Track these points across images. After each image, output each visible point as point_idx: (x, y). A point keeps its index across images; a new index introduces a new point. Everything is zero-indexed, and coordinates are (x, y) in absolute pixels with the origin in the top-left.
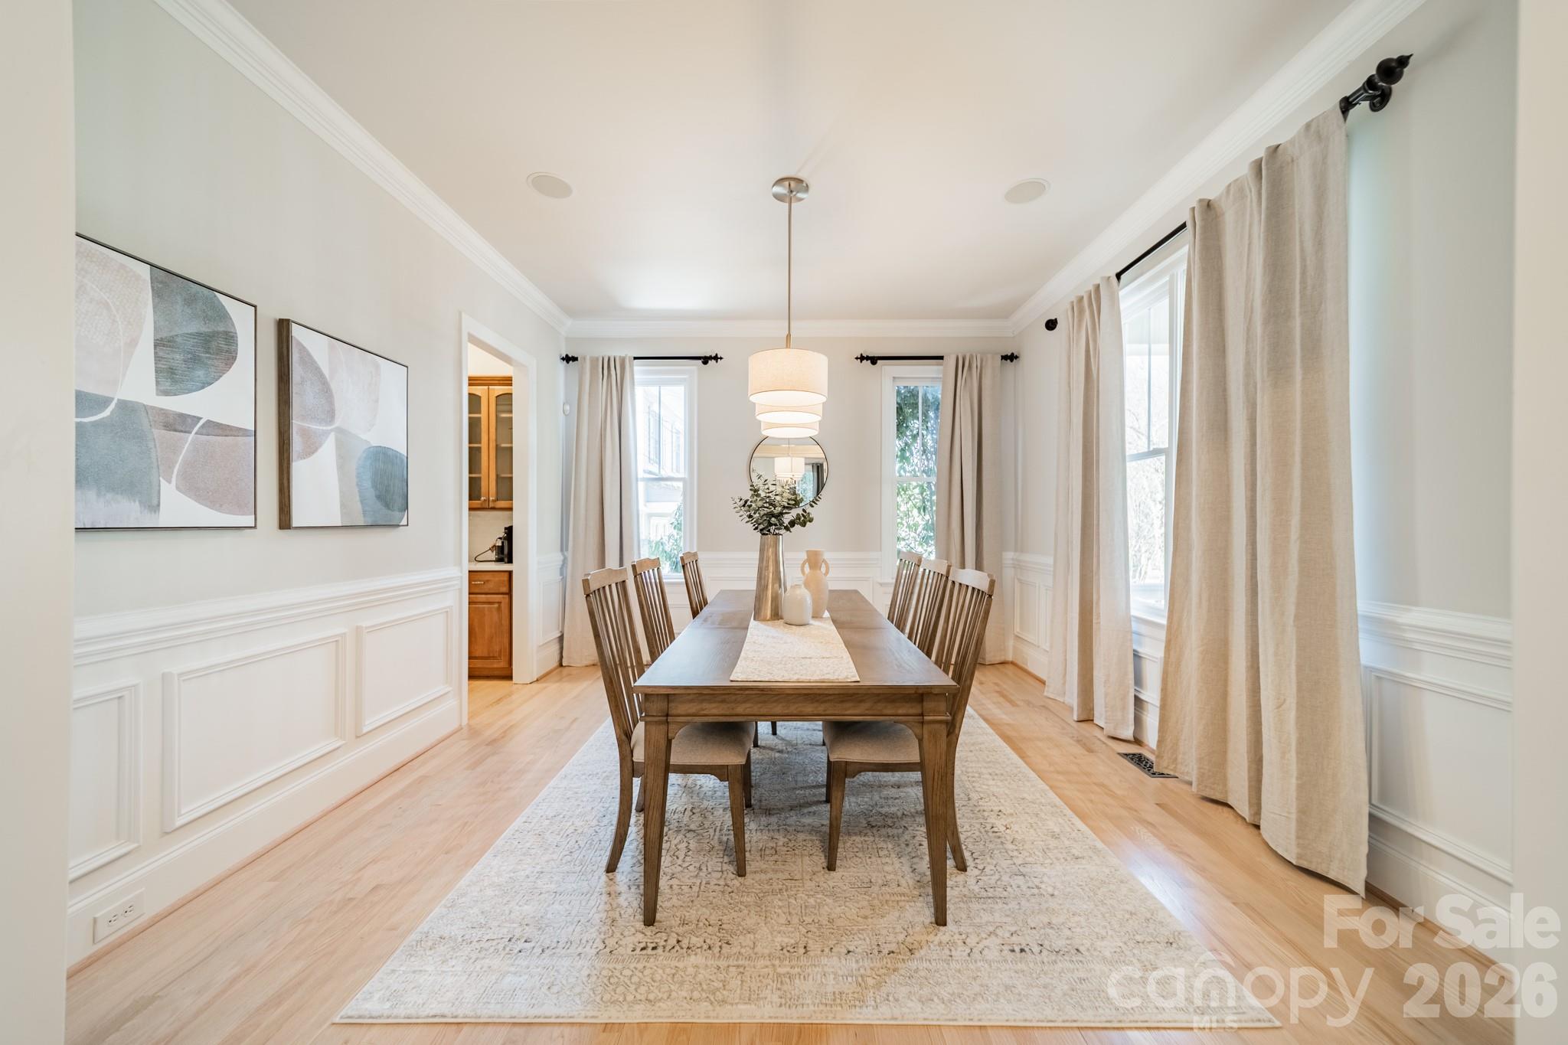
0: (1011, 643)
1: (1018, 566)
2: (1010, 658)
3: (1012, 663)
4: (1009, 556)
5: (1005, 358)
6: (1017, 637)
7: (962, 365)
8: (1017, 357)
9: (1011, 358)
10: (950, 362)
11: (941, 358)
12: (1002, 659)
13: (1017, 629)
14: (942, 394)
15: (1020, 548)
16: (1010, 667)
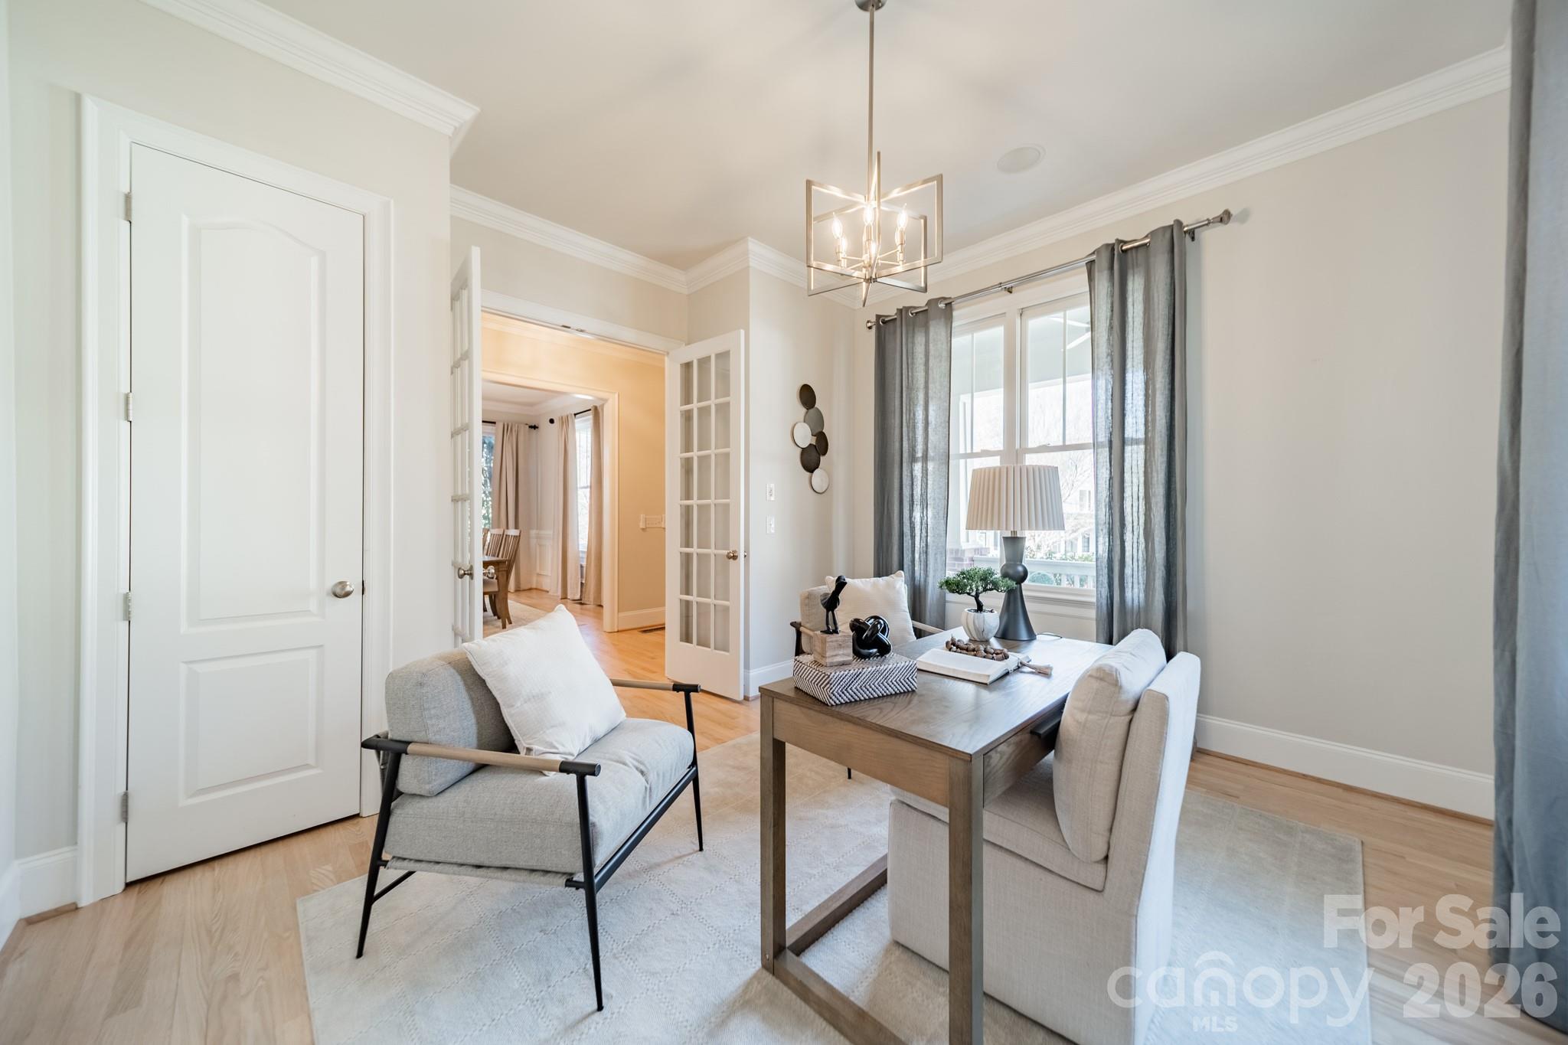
0: (535, 579)
1: (538, 537)
2: (534, 586)
3: (536, 589)
4: (533, 532)
5: (531, 427)
6: (539, 575)
7: (507, 428)
8: (537, 428)
9: (535, 427)
10: (500, 426)
11: (494, 423)
12: (529, 587)
13: (538, 571)
14: (495, 441)
15: (539, 527)
16: (534, 591)
